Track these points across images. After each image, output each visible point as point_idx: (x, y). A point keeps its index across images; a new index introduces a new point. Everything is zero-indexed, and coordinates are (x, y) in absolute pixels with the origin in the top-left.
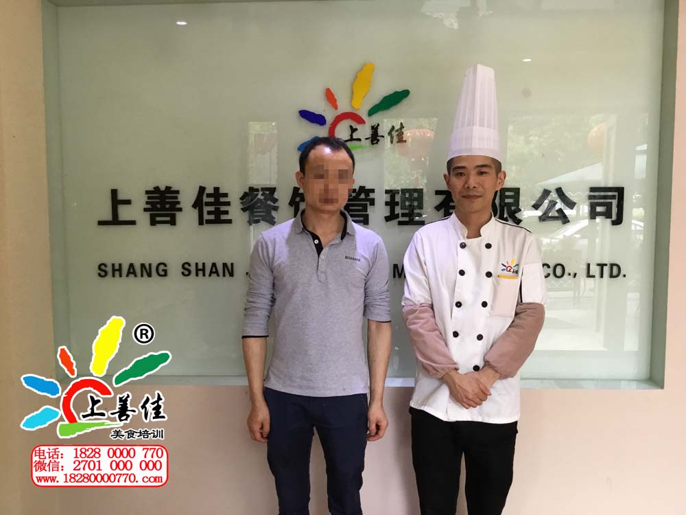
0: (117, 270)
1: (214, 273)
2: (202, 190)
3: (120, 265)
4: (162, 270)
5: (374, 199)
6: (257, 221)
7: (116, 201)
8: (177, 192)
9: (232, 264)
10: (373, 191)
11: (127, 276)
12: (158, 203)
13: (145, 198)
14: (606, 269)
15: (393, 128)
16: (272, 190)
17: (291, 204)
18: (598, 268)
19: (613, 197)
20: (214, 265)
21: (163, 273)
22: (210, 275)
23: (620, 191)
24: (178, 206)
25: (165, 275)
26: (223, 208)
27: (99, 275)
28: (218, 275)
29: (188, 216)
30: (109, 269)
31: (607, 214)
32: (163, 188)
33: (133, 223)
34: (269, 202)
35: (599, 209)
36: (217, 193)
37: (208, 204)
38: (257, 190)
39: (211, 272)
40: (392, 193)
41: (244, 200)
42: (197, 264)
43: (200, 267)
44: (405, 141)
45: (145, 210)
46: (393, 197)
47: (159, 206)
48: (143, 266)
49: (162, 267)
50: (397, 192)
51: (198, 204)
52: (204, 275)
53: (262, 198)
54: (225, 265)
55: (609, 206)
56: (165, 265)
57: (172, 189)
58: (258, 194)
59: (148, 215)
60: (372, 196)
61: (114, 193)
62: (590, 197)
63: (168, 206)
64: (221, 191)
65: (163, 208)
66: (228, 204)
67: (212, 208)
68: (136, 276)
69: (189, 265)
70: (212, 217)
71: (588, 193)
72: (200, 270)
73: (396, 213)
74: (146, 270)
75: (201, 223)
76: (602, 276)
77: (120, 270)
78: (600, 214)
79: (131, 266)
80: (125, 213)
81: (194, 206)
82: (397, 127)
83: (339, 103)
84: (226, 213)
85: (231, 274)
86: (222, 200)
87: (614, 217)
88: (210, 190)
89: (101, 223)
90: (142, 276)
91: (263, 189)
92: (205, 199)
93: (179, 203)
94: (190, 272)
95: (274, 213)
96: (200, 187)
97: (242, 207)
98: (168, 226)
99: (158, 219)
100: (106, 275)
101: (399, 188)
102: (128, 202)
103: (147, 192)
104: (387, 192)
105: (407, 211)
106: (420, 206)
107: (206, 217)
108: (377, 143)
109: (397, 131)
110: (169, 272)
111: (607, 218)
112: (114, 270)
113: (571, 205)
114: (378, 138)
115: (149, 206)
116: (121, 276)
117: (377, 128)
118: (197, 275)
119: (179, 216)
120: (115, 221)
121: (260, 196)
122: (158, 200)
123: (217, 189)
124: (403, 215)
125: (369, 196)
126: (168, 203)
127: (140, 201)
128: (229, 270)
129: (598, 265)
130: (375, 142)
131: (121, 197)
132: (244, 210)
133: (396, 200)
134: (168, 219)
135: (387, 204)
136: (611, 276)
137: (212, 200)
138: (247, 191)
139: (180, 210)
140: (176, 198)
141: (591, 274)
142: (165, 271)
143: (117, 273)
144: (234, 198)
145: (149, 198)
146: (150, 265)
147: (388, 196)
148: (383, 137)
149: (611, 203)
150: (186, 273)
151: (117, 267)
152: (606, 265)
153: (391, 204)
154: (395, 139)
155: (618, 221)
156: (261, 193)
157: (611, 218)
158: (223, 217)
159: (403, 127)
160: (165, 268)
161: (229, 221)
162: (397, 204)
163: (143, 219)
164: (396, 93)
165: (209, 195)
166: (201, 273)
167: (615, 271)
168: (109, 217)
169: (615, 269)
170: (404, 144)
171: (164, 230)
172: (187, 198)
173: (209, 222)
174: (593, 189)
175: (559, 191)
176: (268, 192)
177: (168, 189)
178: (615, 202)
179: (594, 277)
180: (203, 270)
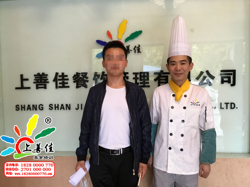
0: (23, 108)
1: (62, 108)
2: (57, 74)
3: (24, 105)
4: (41, 107)
5: (128, 77)
6: (80, 87)
7: (23, 79)
8: (47, 75)
9: (70, 105)
10: (128, 73)
11: (27, 110)
12: (39, 80)
13: (34, 78)
14: (229, 105)
15: (136, 46)
16: (86, 74)
17: (94, 79)
18: (226, 104)
19: (231, 74)
20: (62, 105)
21: (41, 109)
22: (61, 109)
23: (234, 71)
24: (47, 81)
25: (42, 109)
26: (66, 81)
27: (16, 109)
28: (64, 109)
29: (51, 85)
30: (20, 107)
31: (229, 82)
32: (41, 74)
33: (29, 88)
34: (85, 79)
35: (225, 79)
36: (63, 75)
37: (59, 80)
38: (80, 74)
39: (61, 108)
40: (136, 74)
41: (74, 78)
42: (55, 105)
43: (57, 106)
44: (141, 52)
45: (34, 83)
46: (136, 76)
47: (39, 81)
48: (33, 106)
49: (41, 106)
50: (138, 73)
51: (55, 80)
52: (58, 109)
53: (82, 77)
54: (67, 105)
55: (229, 78)
56: (42, 105)
57: (45, 74)
58: (80, 75)
59: (35, 85)
60: (127, 75)
61: (22, 76)
62: (221, 74)
63: (43, 81)
64: (65, 74)
65: (41, 82)
66: (68, 79)
67: (61, 82)
68: (31, 110)
69: (52, 105)
70: (61, 85)
71: (220, 72)
72: (57, 107)
73: (138, 82)
74: (35, 108)
75: (57, 87)
76: (227, 108)
77: (24, 107)
78: (226, 81)
79: (29, 106)
80: (26, 84)
81: (54, 81)
82: (137, 46)
83: (113, 37)
84: (67, 83)
85: (69, 109)
86: (65, 78)
87: (232, 83)
88: (60, 74)
89: (17, 88)
90: (33, 110)
91: (82, 73)
92: (58, 78)
93: (47, 79)
94: (52, 108)
95: (87, 83)
96: (56, 73)
97: (74, 81)
98: (43, 89)
99: (39, 86)
100: (19, 110)
101: (139, 72)
102: (27, 80)
103: (35, 75)
104: (134, 73)
105: (142, 82)
106: (148, 79)
107: (59, 85)
108: (129, 53)
109: (137, 48)
110: (44, 108)
111: (228, 83)
112: (22, 108)
113: (213, 78)
114: (129, 51)
115: (35, 81)
116: (25, 110)
117: (129, 47)
118: (55, 109)
119: (48, 85)
120: (22, 87)
121: (81, 76)
122: (39, 79)
123: (63, 74)
124: (141, 83)
125: (126, 75)
126: (43, 80)
127: (32, 79)
128: (68, 107)
129: (225, 103)
130: (128, 53)
131: (25, 77)
132: (74, 82)
133: (138, 77)
134: (43, 86)
135: (134, 78)
136: (231, 108)
137: (61, 78)
138: (76, 74)
139: (48, 82)
140: (46, 77)
141: (222, 107)
142: (42, 108)
143: (23, 109)
144: (70, 77)
145: (35, 78)
146: (36, 105)
147: (134, 75)
148: (131, 50)
149: (230, 76)
150: (51, 108)
151: (23, 106)
152: (229, 103)
153: (136, 78)
154: (137, 51)
155: (234, 84)
156: (81, 75)
157: (230, 83)
158: (66, 85)
159: (140, 46)
160: (42, 107)
161: (68, 87)
162: (138, 78)
163: (33, 86)
164: (136, 32)
165: (60, 76)
166: (57, 108)
167: (233, 106)
168: (19, 86)
169: (233, 105)
170: (140, 53)
171: (42, 91)
172: (51, 78)
173: (60, 87)
174: (222, 71)
175: (207, 72)
176: (84, 75)
177: (43, 74)
178: (232, 77)
179: (223, 108)
180: (58, 107)
